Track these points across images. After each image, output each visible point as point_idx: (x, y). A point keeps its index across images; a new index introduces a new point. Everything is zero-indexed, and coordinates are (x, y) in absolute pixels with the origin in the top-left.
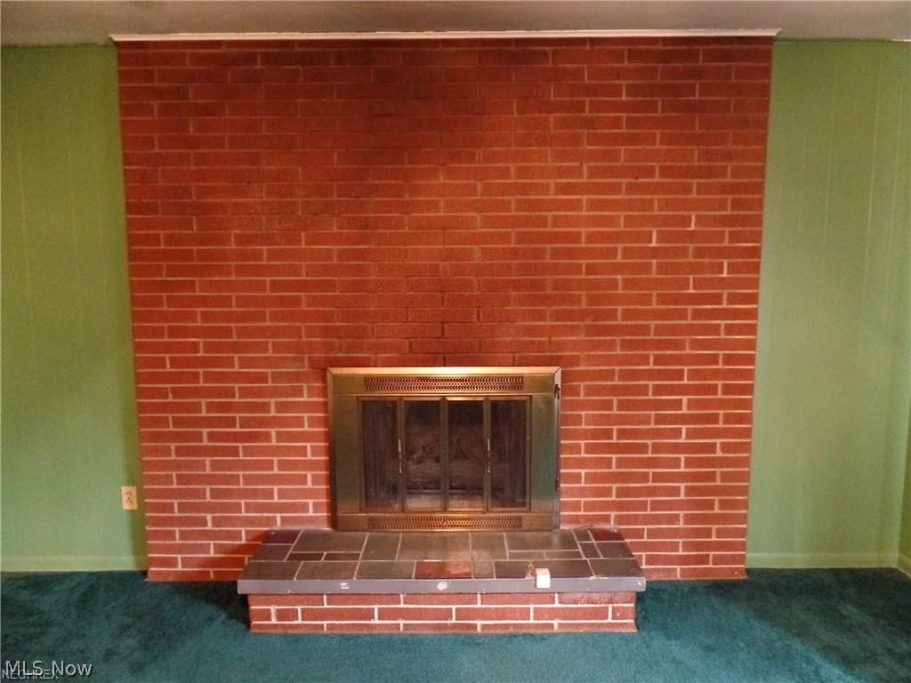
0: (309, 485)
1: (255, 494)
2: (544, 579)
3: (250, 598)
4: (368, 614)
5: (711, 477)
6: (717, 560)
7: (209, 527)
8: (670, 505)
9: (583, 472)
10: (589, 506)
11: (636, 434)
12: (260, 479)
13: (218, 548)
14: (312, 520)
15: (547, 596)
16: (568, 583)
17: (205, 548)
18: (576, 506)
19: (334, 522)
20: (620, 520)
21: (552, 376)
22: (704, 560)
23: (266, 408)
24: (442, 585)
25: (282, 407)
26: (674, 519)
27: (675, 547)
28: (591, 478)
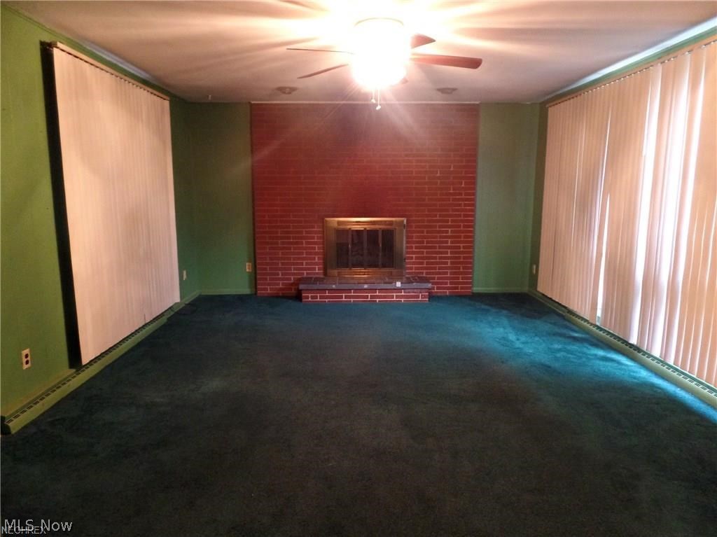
0: (317, 260)
1: (297, 264)
2: (399, 284)
3: (303, 292)
4: (341, 297)
5: (459, 258)
6: (462, 288)
7: (280, 276)
8: (446, 268)
9: (414, 256)
10: (416, 268)
11: (432, 242)
12: (299, 259)
13: (283, 284)
14: (317, 273)
15: (399, 290)
16: (407, 286)
17: (278, 284)
18: (411, 268)
19: (325, 274)
20: (427, 273)
21: (403, 221)
22: (457, 288)
23: (301, 232)
24: (366, 286)
25: (307, 232)
26: (446, 273)
27: (446, 283)
28: (416, 258)
